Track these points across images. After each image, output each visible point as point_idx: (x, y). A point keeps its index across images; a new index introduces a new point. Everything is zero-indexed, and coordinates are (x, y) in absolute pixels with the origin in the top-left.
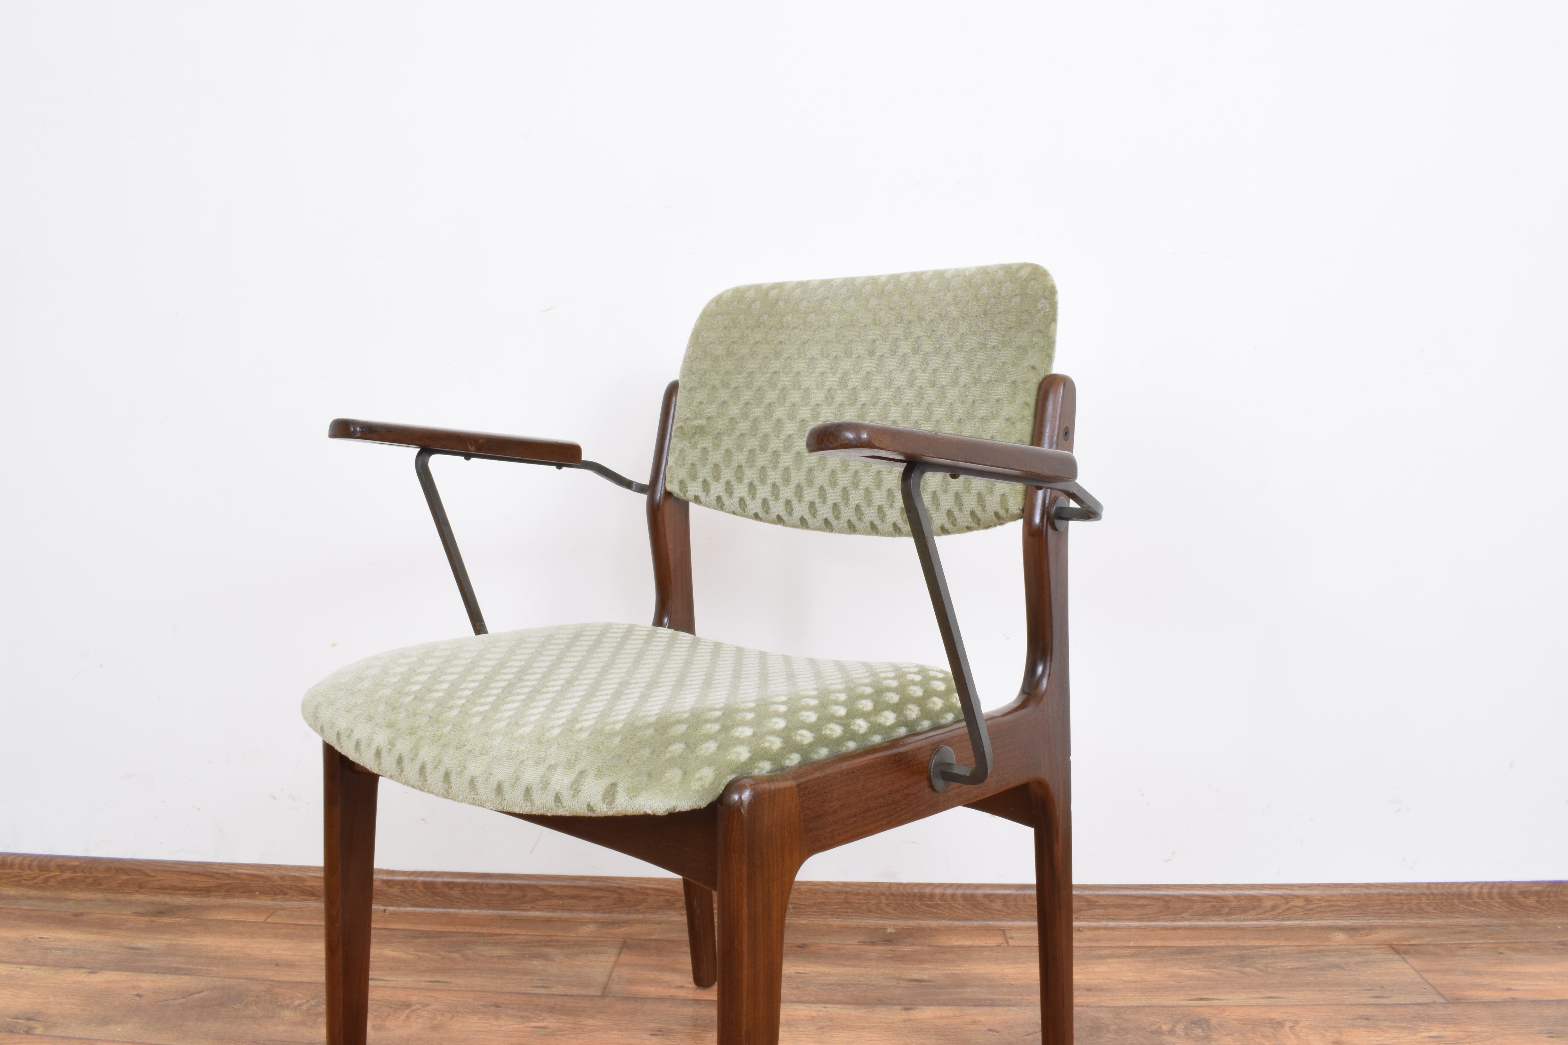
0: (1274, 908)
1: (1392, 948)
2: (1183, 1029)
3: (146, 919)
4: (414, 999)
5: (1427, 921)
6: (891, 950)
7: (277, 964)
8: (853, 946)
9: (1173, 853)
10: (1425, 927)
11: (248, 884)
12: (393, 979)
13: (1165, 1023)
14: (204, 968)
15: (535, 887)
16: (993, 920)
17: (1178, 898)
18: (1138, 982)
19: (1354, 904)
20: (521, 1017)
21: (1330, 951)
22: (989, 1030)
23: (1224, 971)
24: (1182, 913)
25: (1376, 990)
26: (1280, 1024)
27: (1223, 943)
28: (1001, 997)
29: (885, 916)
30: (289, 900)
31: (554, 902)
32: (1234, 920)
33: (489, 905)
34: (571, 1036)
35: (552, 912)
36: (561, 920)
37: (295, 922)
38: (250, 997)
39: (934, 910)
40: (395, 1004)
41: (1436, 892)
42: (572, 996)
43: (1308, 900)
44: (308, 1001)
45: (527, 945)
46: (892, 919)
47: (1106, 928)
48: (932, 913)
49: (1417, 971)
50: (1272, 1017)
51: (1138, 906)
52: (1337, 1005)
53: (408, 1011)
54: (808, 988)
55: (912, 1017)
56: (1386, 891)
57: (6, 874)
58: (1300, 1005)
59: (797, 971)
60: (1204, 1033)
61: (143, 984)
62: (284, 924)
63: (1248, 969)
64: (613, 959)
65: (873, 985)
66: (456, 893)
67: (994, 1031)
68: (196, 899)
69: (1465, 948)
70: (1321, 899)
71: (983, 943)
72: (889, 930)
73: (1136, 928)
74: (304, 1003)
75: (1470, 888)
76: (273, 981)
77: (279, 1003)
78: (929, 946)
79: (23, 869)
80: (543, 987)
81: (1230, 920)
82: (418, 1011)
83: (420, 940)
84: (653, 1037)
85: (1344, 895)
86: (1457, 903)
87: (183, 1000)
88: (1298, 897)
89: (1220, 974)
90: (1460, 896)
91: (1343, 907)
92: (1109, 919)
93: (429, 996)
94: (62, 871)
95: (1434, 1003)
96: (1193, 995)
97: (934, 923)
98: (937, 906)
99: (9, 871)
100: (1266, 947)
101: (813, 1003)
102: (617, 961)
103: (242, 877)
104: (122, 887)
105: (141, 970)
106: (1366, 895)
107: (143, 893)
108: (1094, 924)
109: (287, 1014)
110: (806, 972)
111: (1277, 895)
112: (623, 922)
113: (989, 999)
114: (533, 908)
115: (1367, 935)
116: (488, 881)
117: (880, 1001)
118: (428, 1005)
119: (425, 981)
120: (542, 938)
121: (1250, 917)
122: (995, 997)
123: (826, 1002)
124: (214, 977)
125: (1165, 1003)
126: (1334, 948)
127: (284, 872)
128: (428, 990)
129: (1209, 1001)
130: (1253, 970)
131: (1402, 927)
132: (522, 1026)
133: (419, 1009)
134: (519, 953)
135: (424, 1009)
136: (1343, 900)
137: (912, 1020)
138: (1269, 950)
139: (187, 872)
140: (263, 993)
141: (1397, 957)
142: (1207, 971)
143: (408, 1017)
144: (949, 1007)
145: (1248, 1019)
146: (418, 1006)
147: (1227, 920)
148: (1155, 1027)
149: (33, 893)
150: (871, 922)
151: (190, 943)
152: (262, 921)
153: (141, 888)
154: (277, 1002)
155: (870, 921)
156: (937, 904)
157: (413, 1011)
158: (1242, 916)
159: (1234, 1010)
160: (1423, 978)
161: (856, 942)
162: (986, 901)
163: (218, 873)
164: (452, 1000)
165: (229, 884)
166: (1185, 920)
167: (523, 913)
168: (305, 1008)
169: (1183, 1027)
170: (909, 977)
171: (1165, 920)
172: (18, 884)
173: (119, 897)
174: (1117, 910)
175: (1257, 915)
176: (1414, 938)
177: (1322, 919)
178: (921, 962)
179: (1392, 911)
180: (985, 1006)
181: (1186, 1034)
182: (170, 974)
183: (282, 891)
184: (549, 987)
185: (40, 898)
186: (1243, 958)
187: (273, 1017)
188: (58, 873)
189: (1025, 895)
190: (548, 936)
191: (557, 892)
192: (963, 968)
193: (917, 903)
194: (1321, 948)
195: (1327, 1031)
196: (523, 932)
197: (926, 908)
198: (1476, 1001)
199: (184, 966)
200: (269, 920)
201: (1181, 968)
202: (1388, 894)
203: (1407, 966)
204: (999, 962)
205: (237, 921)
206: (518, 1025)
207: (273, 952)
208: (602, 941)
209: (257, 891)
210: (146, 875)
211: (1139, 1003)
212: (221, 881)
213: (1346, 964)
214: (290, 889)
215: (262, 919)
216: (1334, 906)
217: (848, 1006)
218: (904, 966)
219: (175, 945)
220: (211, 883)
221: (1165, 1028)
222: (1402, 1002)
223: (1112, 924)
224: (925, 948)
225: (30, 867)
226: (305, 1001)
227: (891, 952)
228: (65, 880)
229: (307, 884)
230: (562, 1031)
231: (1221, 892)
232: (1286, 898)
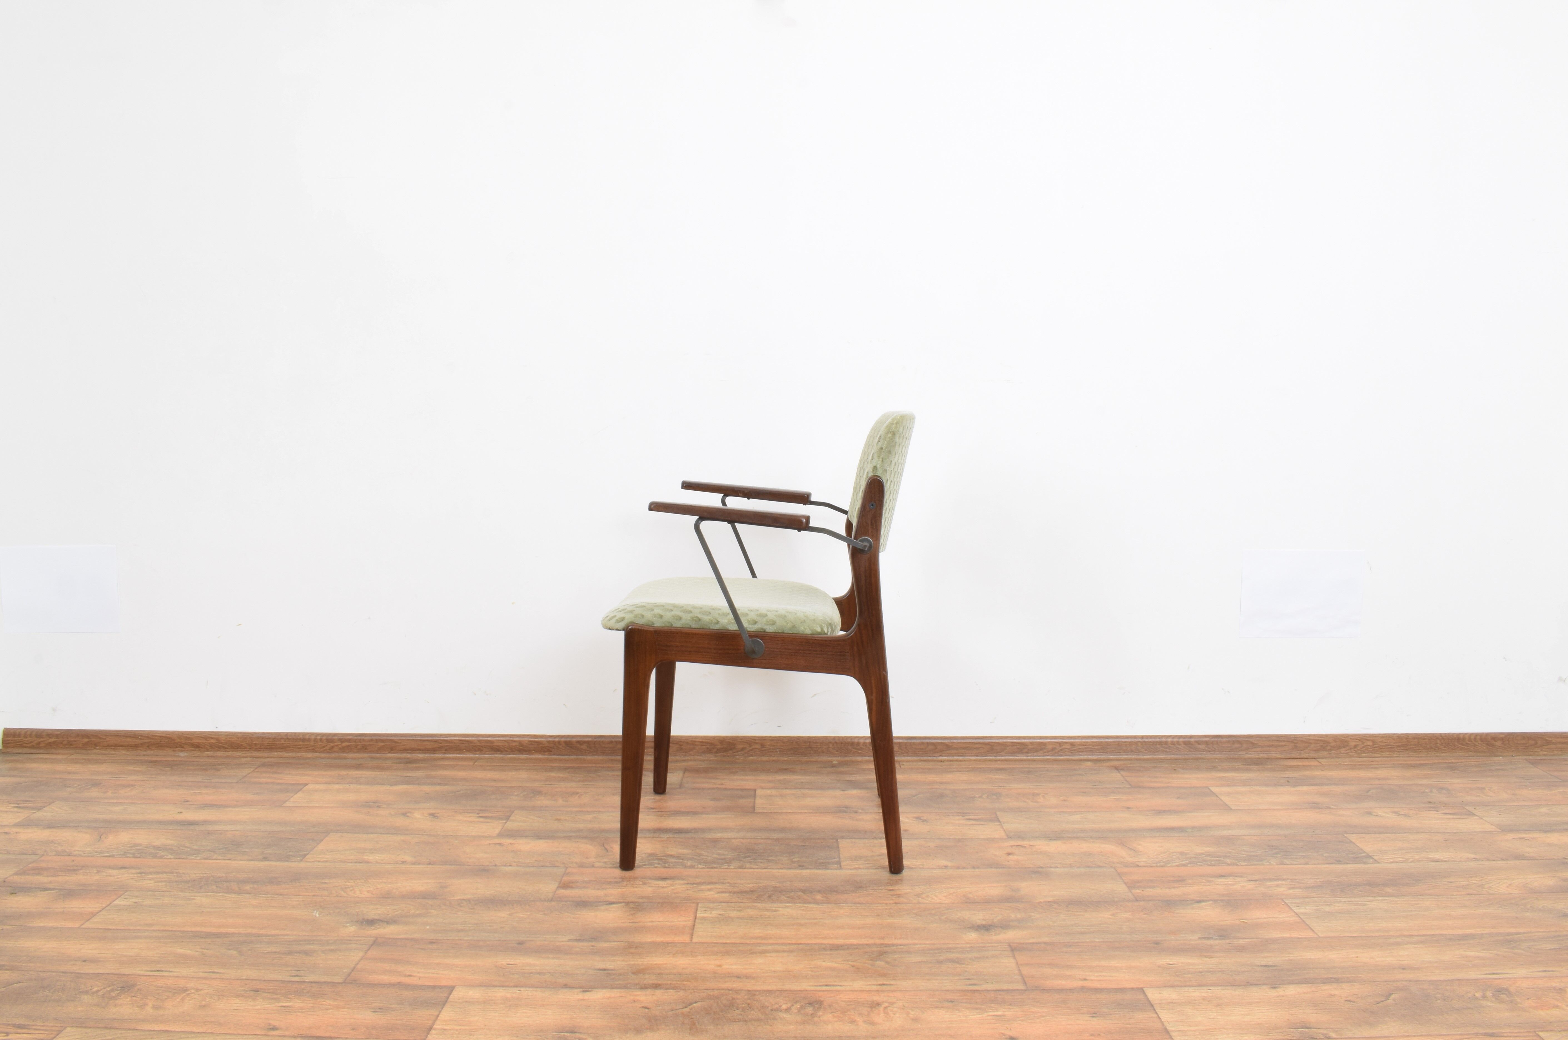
0: (1053, 749)
1: (1116, 768)
9: (996, 718)
10: (1138, 758)
17: (998, 743)
19: (1099, 747)
23: (1017, 777)
24: (999, 752)
29: (832, 754)
30: (484, 753)
32: (1030, 756)
33: (604, 754)
41: (1147, 741)
43: (1072, 744)
47: (957, 761)
51: (975, 748)
56: (1117, 740)
57: (306, 745)
63: (1030, 776)
66: (584, 747)
68: (426, 755)
69: (1156, 768)
70: (1081, 744)
72: (834, 762)
73: (974, 760)
75: (1167, 739)
79: (317, 742)
81: (1028, 756)
85: (1093, 742)
88: (1066, 743)
89: (1014, 778)
90: (1160, 743)
91: (1091, 748)
92: (959, 756)
94: (342, 742)
97: (859, 759)
98: (861, 749)
99: (308, 743)
104: (380, 750)
106: (1106, 742)
107: (395, 752)
108: (951, 758)
111: (1055, 742)
115: (1103, 762)
116: (603, 739)
121: (1039, 754)
127: (481, 739)
130: (1033, 776)
131: (1125, 759)
136: (1092, 745)
142: (1007, 777)
147: (1026, 756)
149: (323, 755)
150: (824, 758)
153: (392, 750)
158: (1035, 754)
165: (447, 746)
166: (1002, 756)
171: (990, 756)
172: (314, 751)
173: (378, 755)
174: (963, 751)
175: (1044, 752)
177: (1080, 755)
185: (329, 758)
188: (340, 743)
189: (911, 743)
193: (850, 747)
202: (1119, 742)
203: (1119, 775)
215: (472, 763)
216: (1087, 748)
220: (439, 745)
222: (1107, 787)
223: (960, 758)
225: (321, 740)
228: (344, 747)
229: (495, 744)
231: (1023, 741)
232: (1060, 744)
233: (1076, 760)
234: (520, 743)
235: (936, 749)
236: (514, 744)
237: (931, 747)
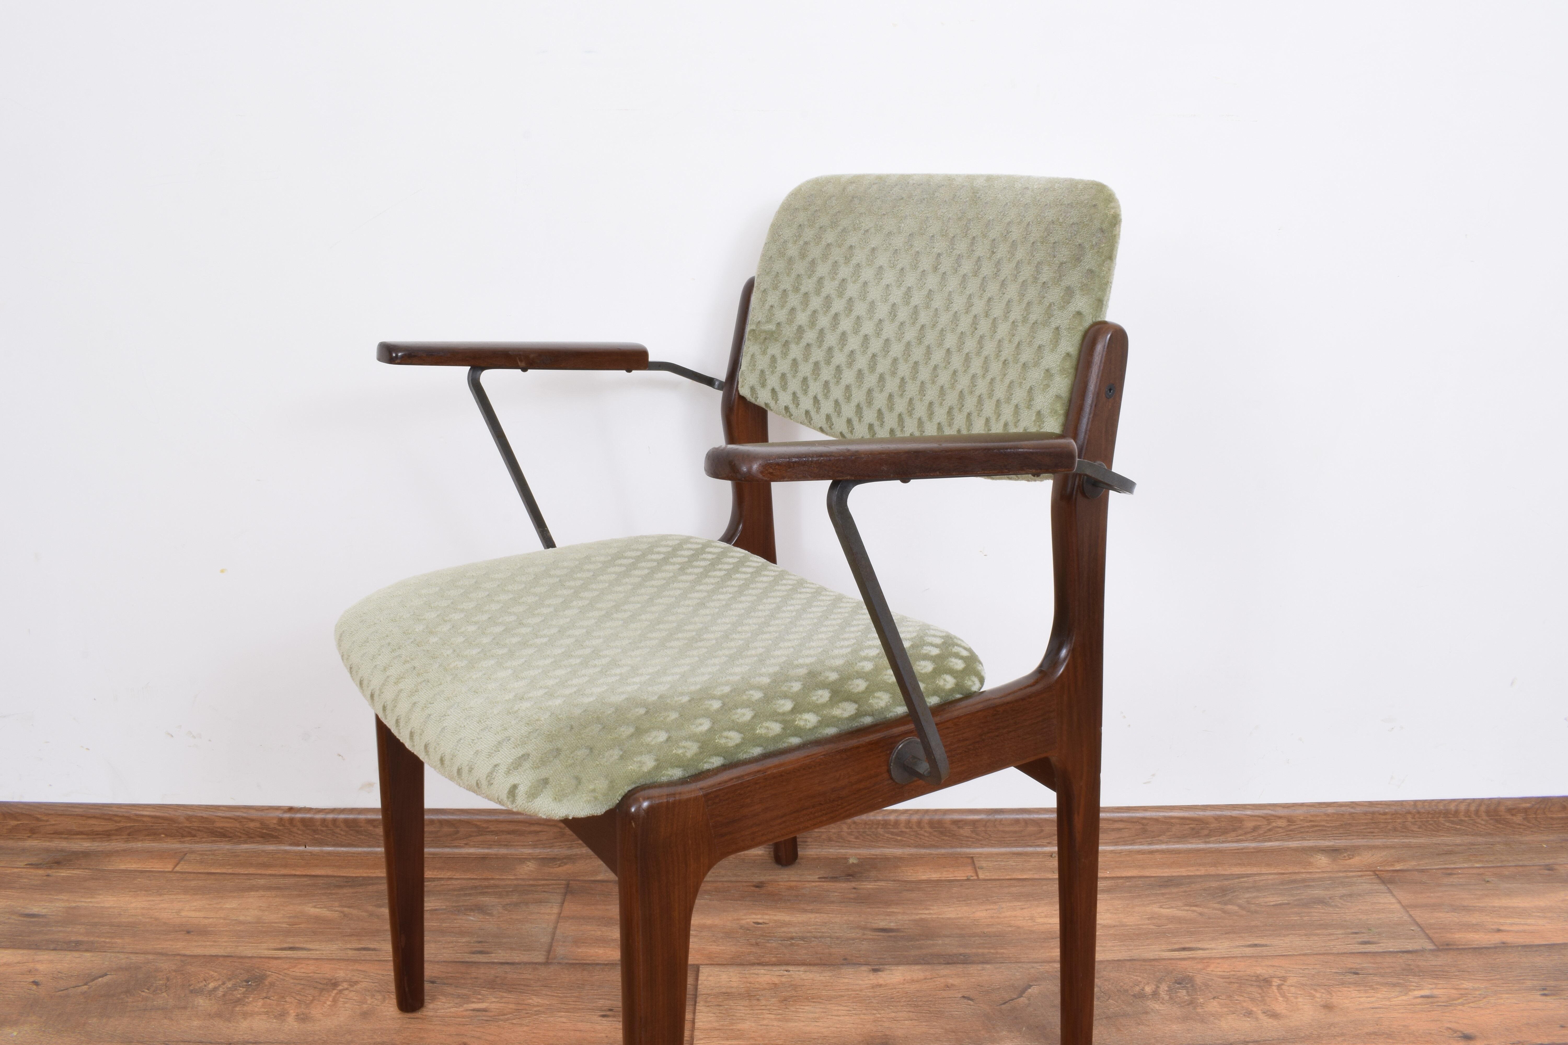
0: (1255, 829)
1: (1377, 875)
2: (1167, 991)
3: (41, 872)
4: (341, 974)
5: (1411, 840)
6: (855, 888)
7: (189, 931)
8: (814, 884)
9: (1153, 775)
10: (1408, 846)
11: (152, 826)
12: (318, 947)
13: (1148, 983)
14: (107, 940)
15: (468, 823)
16: (961, 847)
17: (1156, 820)
18: (1117, 926)
19: (1338, 823)
20: (459, 996)
21: (1313, 880)
22: (964, 997)
23: (1206, 910)
24: (1159, 836)
25: (1363, 933)
26: (1267, 981)
27: (1202, 871)
28: (974, 951)
29: (846, 845)
30: (198, 842)
31: (489, 837)
32: (1213, 842)
34: (514, 1021)
35: (488, 848)
36: (498, 858)
37: (206, 871)
38: (160, 980)
39: (899, 838)
40: (321, 983)
41: (1422, 810)
42: (513, 964)
43: (1290, 820)
44: (224, 983)
45: (462, 893)
46: (855, 847)
48: (896, 841)
49: (1403, 907)
50: (1258, 972)
51: (1113, 830)
52: (1324, 954)
53: (335, 992)
54: (768, 945)
55: (881, 981)
56: (1371, 810)
58: (1286, 955)
59: (755, 921)
60: (1189, 995)
61: (39, 967)
62: (194, 873)
63: (1230, 907)
64: (556, 910)
65: (838, 938)
67: (969, 998)
68: (96, 844)
69: (1450, 874)
70: (1304, 819)
71: (951, 876)
72: (851, 861)
73: (1112, 852)
74: (220, 986)
75: (1457, 806)
76: (184, 955)
77: (191, 988)
78: (894, 881)
80: (481, 952)
81: (1208, 842)
82: (346, 992)
83: (345, 891)
84: (604, 1019)
85: (1328, 815)
86: (1443, 822)
87: (85, 988)
88: (1280, 817)
89: (1201, 914)
90: (1446, 813)
91: (1326, 827)
93: (358, 970)
95: (1423, 951)
96: (1175, 943)
97: (898, 851)
98: (902, 833)
100: (1248, 876)
101: (774, 964)
102: (560, 913)
103: (145, 819)
104: (12, 833)
105: (36, 946)
106: (1351, 814)
107: (36, 839)
109: (201, 1002)
110: (765, 921)
111: (1259, 816)
112: (565, 858)
113: (961, 954)
114: (466, 844)
115: (1350, 858)
117: (845, 959)
118: (356, 983)
119: (351, 949)
120: (477, 883)
121: (1230, 839)
122: (967, 951)
123: (787, 964)
124: (119, 952)
125: (1146, 955)
126: (1317, 876)
127: (189, 813)
128: (356, 961)
129: (1192, 952)
130: (1235, 908)
131: (1386, 847)
132: (461, 1009)
133: (347, 989)
134: (454, 904)
135: (351, 989)
136: (1326, 820)
137: (881, 986)
138: (1251, 879)
139: (82, 816)
140: (174, 974)
141: (1382, 887)
142: (1187, 910)
143: (335, 1001)
144: (919, 967)
145: (1234, 975)
146: (345, 985)
147: (1206, 843)
148: (1137, 989)
151: (91, 905)
152: (170, 870)
153: (34, 833)
154: (190, 985)
155: (831, 850)
156: (902, 831)
157: (341, 991)
158: (1222, 838)
159: (1219, 963)
160: (1411, 916)
161: (816, 877)
162: (954, 828)
163: (116, 816)
164: (383, 975)
165: (131, 827)
166: (1162, 843)
167: (457, 851)
168: (220, 993)
169: (1166, 989)
170: (875, 926)
171: (1141, 844)
173: (10, 843)
175: (1237, 836)
176: (1399, 861)
177: (1304, 839)
178: (888, 903)
179: (1376, 830)
180: (958, 963)
181: (1171, 998)
182: (70, 950)
183: (190, 833)
184: (487, 953)
186: (1224, 891)
187: (185, 1008)
189: (996, 820)
190: (485, 879)
191: (492, 828)
192: (931, 912)
193: (881, 831)
194: (1304, 876)
195: (1316, 990)
196: (457, 876)
197: (890, 836)
198: (1466, 947)
199: (85, 939)
200: (177, 869)
201: (1161, 907)
202: (1373, 814)
203: (1393, 900)
204: (969, 902)
205: (142, 872)
206: (456, 1007)
207: (183, 914)
208: (543, 885)
209: (163, 834)
210: (38, 819)
211: (1119, 956)
212: (122, 825)
213: (1330, 898)
214: (199, 830)
215: (169, 868)
216: (1317, 826)
217: (812, 968)
218: (869, 910)
219: (74, 908)
220: (110, 826)
221: (1148, 989)
222: (1391, 950)
224: (891, 885)
226: (220, 983)
227: (854, 891)
229: (218, 825)
230: (505, 1015)
231: (1201, 814)
232: (1268, 819)
233: (1296, 850)
234: (263, 823)
235: (1042, 831)
236: (252, 825)
237: (1031, 829)
